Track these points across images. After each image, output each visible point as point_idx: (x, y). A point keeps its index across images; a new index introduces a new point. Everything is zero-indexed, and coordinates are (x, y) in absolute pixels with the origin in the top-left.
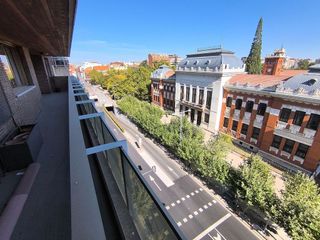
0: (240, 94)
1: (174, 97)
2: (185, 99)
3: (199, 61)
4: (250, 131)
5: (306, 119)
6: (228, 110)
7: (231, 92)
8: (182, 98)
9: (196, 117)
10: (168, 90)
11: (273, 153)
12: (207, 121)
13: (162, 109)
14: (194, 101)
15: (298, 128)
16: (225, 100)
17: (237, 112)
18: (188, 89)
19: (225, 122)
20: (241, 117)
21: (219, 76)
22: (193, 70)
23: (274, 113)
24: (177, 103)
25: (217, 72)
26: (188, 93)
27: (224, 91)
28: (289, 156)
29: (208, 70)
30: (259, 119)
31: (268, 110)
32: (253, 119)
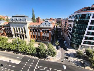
0: (33, 28)
1: (11, 32)
2: (16, 32)
3: (18, 18)
4: (38, 37)
5: (47, 31)
6: (31, 33)
7: (30, 28)
8: (15, 32)
9: (22, 37)
10: (7, 30)
11: (43, 40)
12: (26, 37)
13: (7, 37)
14: (20, 32)
15: (46, 34)
16: (30, 30)
17: (34, 33)
18: (16, 28)
19: (31, 36)
20: (35, 34)
21: (26, 23)
22: (16, 22)
23: (41, 31)
24: (13, 34)
25: (25, 22)
26: (17, 30)
27: (29, 27)
28: (46, 40)
29: (22, 22)
30: (39, 33)
31: (40, 31)
32: (38, 34)
